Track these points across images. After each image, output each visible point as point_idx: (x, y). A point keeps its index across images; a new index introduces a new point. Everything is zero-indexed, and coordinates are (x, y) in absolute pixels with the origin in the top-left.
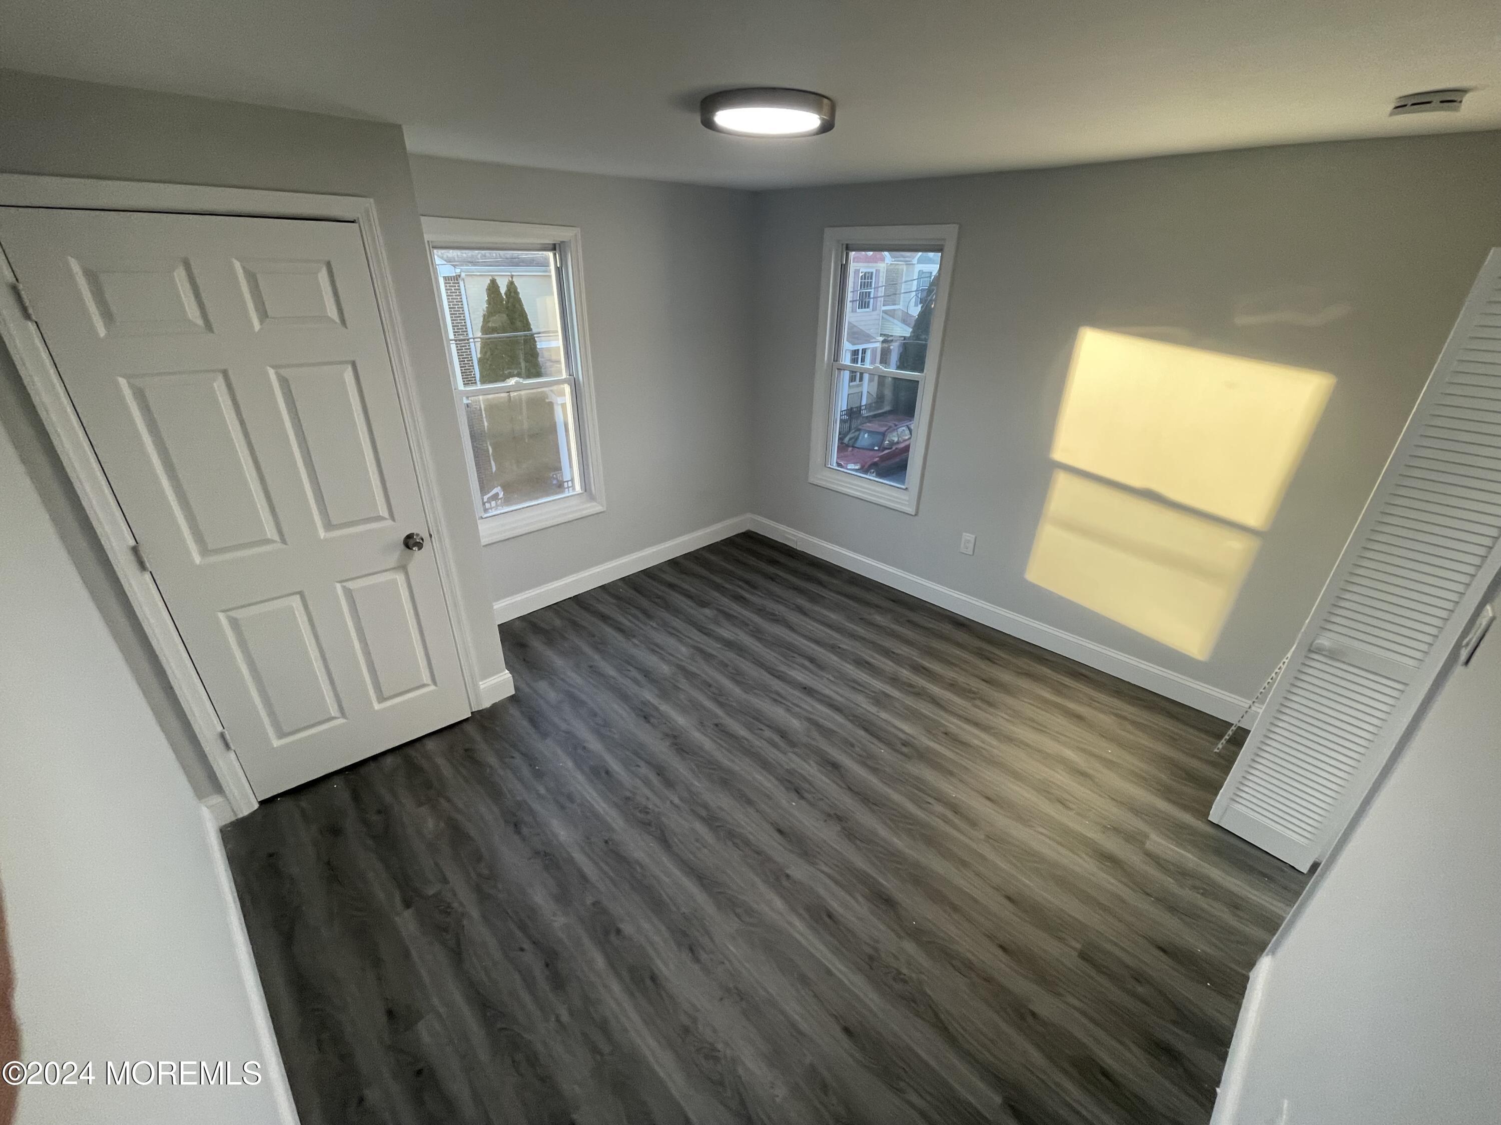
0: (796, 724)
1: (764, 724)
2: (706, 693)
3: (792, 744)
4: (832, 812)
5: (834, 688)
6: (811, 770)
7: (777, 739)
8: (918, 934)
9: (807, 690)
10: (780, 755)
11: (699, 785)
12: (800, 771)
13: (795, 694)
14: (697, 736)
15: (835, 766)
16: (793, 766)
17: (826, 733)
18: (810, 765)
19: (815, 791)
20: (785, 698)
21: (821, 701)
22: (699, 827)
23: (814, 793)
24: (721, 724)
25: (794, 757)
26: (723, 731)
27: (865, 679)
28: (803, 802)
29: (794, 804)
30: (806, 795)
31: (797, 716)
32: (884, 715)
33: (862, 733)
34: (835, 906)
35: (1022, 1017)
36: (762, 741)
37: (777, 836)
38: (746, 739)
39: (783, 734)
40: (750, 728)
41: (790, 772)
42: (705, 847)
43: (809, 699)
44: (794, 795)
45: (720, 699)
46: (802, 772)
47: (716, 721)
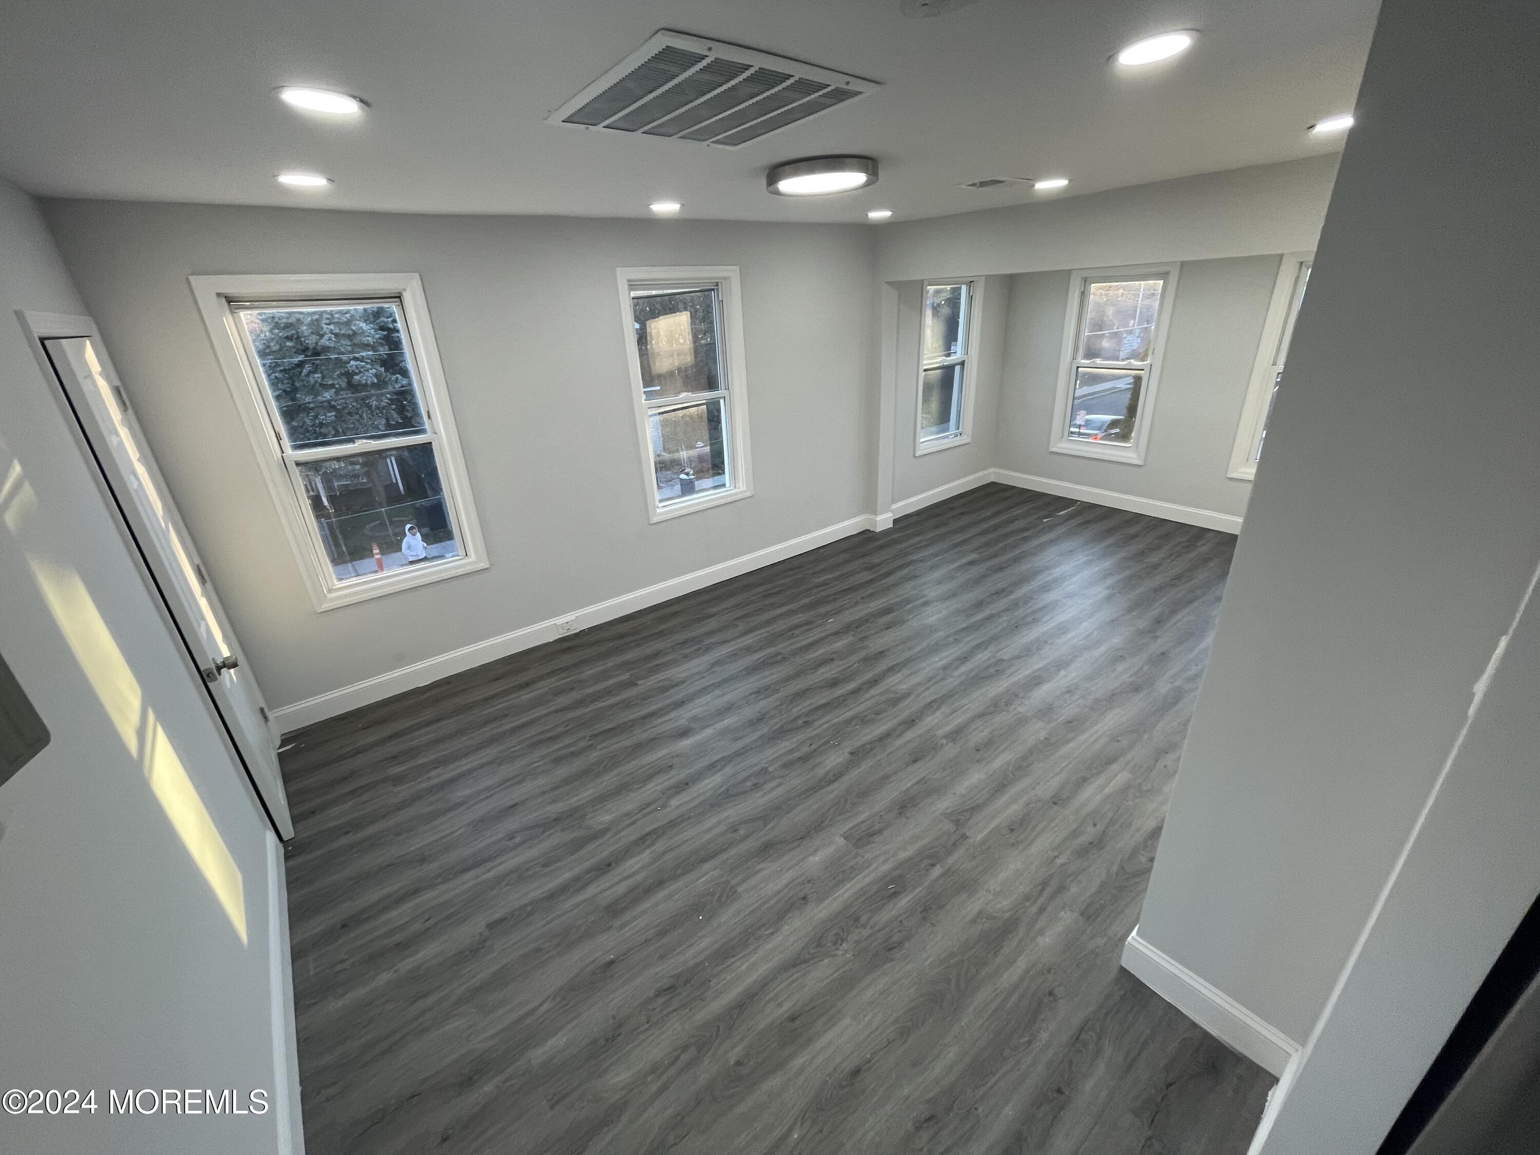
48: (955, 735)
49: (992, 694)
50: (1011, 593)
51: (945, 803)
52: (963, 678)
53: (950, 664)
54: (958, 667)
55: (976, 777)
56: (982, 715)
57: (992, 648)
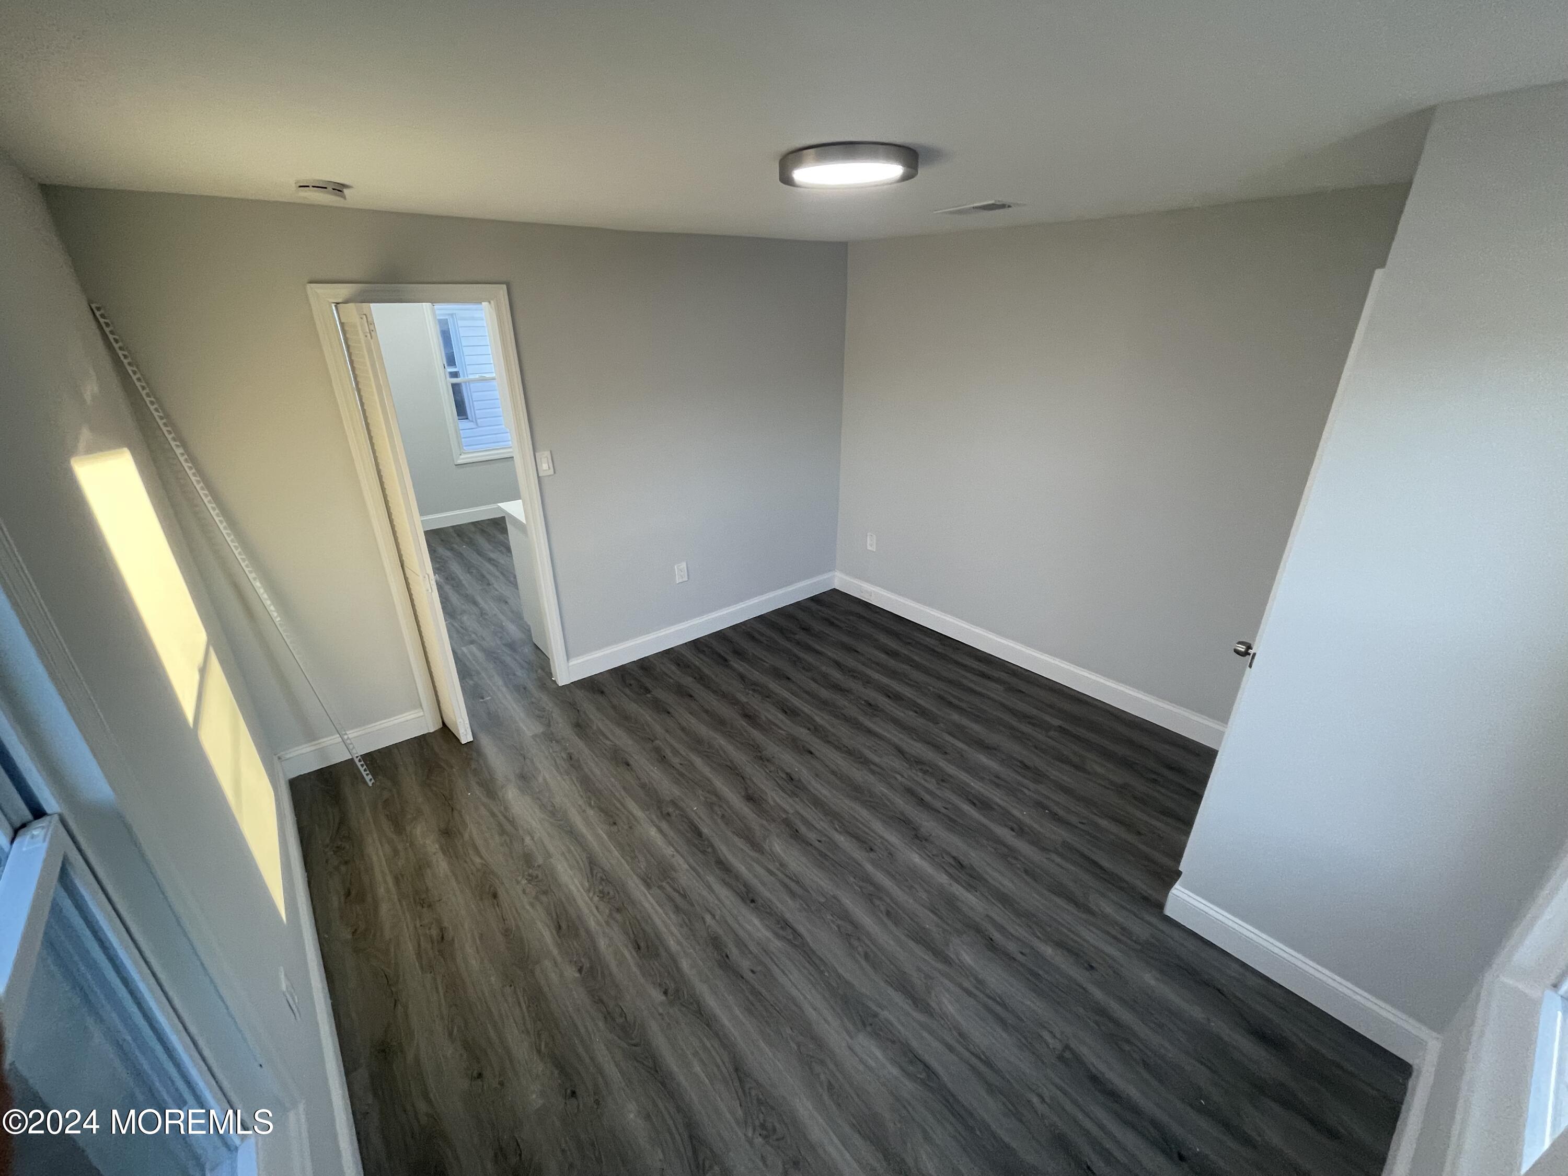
0: (778, 846)
1: (816, 848)
2: (892, 899)
3: (787, 823)
4: (766, 763)
5: (711, 898)
6: (774, 796)
7: (803, 829)
8: (734, 702)
9: (749, 897)
10: (802, 811)
11: (881, 788)
12: (786, 796)
13: (768, 891)
14: (893, 838)
15: (750, 798)
16: (790, 800)
17: (747, 835)
18: (775, 801)
19: (776, 779)
20: (785, 886)
21: (737, 877)
22: (876, 759)
23: (777, 777)
24: (867, 852)
25: (787, 807)
26: (865, 842)
27: (660, 911)
28: (788, 771)
29: (796, 770)
30: (784, 776)
31: (774, 857)
32: (669, 851)
33: (705, 830)
34: (781, 716)
35: (701, 678)
36: (819, 828)
37: (813, 750)
38: (836, 830)
39: (795, 835)
40: (835, 846)
41: (793, 794)
42: (868, 747)
43: (754, 882)
44: (795, 776)
45: (872, 888)
46: (783, 794)
47: (872, 855)
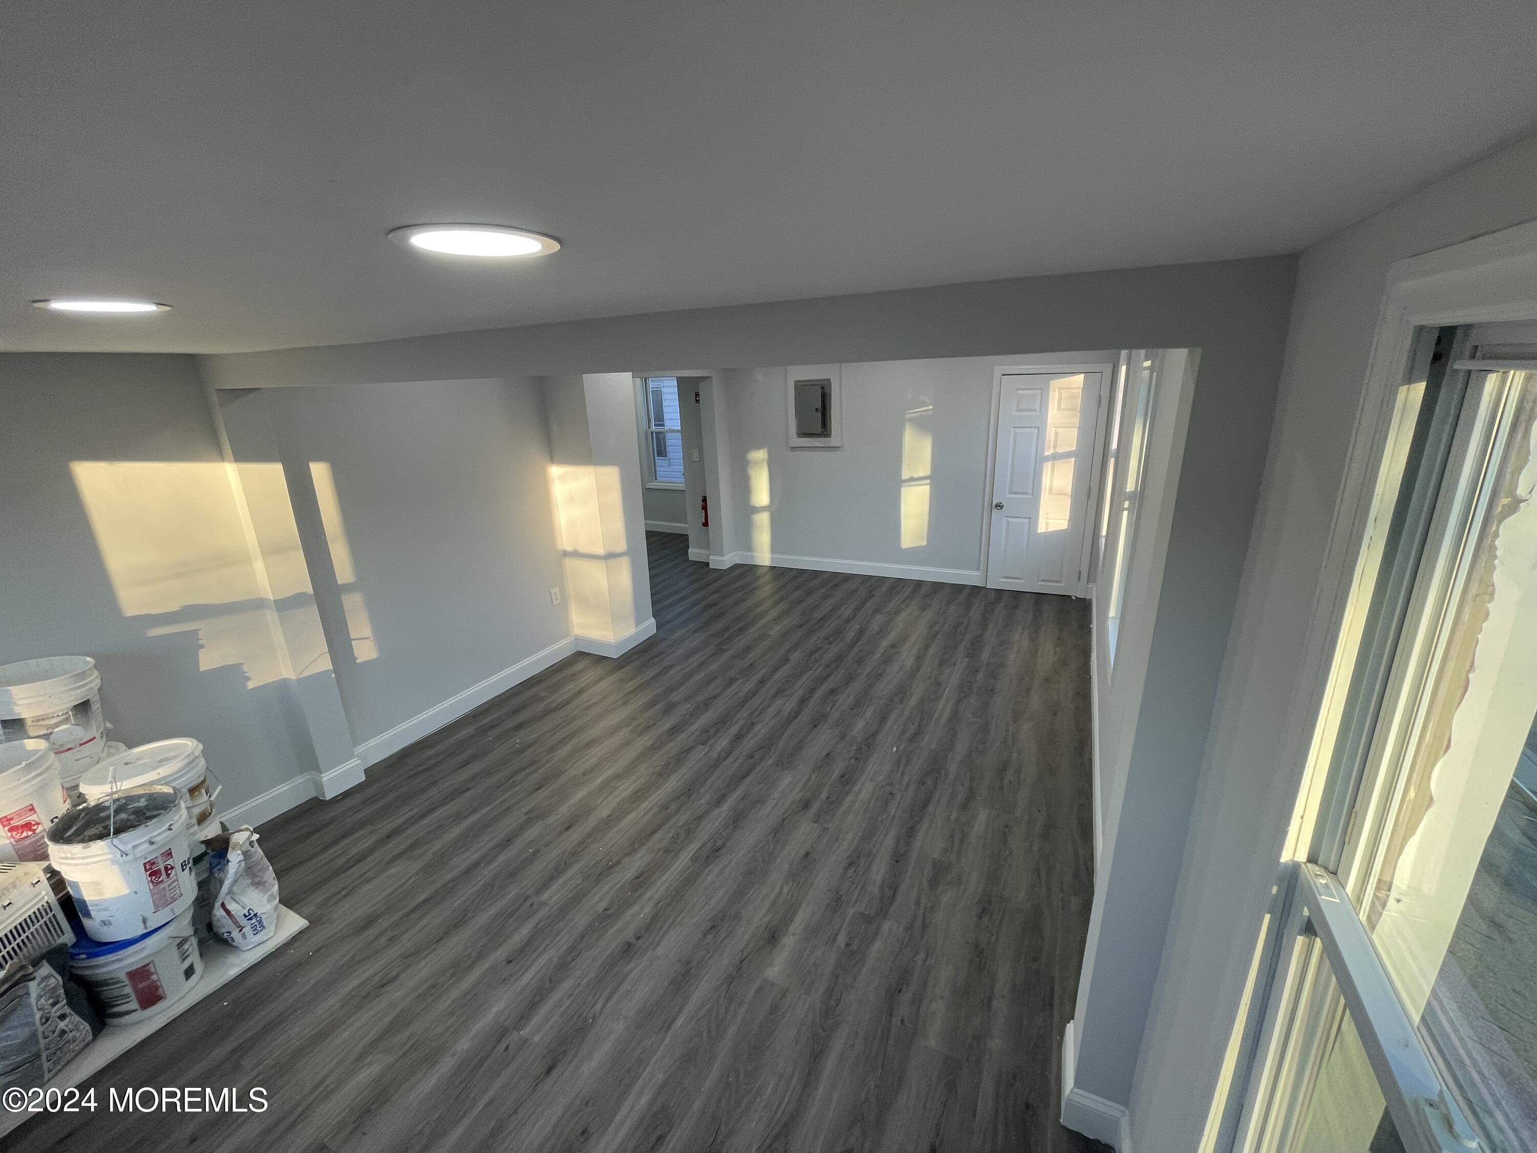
48: (732, 681)
49: (709, 712)
50: (695, 859)
51: (727, 655)
52: (735, 720)
53: (749, 729)
54: (742, 729)
55: (713, 667)
56: (715, 697)
57: (714, 754)
